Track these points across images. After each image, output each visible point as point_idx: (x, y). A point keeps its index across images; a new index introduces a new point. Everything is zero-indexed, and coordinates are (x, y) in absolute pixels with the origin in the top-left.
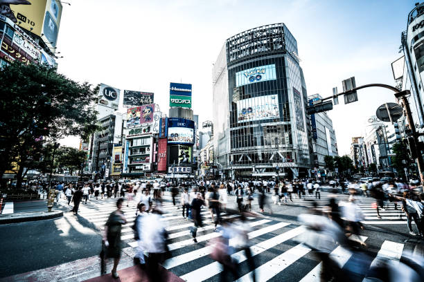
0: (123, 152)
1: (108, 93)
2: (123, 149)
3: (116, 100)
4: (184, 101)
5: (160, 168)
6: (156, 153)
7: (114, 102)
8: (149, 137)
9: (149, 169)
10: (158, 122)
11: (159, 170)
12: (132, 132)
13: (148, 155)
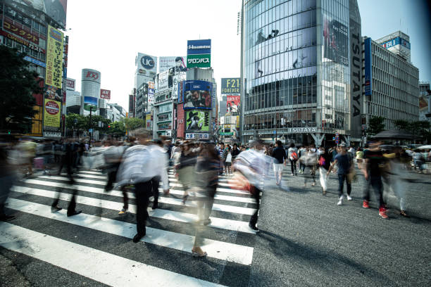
0: (152, 120)
1: (145, 62)
2: (152, 116)
3: (154, 68)
4: (202, 60)
5: (179, 135)
6: (176, 119)
7: (152, 70)
8: (171, 103)
9: (170, 135)
10: (177, 86)
11: (178, 136)
12: (158, 99)
13: (170, 122)
